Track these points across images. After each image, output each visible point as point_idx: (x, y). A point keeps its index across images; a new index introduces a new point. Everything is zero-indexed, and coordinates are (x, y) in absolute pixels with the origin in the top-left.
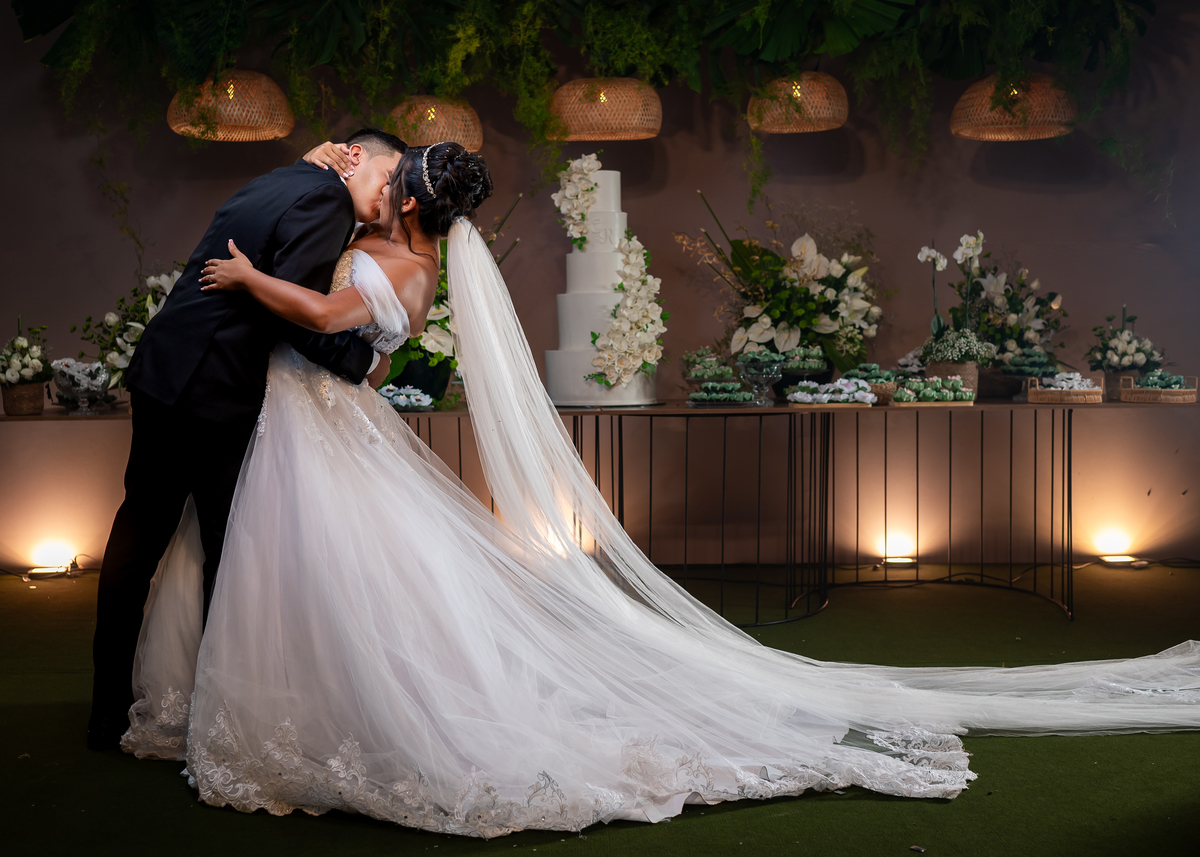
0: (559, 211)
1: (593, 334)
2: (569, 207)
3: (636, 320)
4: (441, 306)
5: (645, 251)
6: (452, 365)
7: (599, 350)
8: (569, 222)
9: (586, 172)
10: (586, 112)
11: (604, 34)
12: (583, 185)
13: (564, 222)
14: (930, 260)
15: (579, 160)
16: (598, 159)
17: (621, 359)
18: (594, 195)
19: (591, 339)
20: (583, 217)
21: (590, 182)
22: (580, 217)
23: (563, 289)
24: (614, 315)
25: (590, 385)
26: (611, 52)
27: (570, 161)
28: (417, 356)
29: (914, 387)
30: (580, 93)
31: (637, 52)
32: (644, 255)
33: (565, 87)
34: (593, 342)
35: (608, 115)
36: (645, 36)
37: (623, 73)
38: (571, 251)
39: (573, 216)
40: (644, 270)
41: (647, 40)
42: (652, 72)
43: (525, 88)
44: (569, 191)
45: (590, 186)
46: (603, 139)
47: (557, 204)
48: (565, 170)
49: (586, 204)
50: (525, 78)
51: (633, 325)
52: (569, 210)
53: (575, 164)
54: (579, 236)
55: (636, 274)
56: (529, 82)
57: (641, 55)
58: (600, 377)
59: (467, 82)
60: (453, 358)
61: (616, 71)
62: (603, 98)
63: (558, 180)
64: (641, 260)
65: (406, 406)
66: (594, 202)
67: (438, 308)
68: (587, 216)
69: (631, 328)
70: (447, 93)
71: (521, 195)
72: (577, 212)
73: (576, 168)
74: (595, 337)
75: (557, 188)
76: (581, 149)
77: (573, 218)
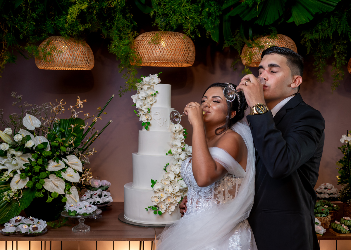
0: (135, 105)
1: (152, 181)
2: (141, 104)
3: (177, 173)
4: (60, 161)
5: (184, 130)
6: (63, 201)
7: (155, 192)
8: (141, 113)
9: (151, 84)
10: (153, 50)
11: (165, 5)
12: (150, 92)
13: (138, 112)
14: (347, 142)
15: (148, 77)
16: (159, 77)
17: (168, 197)
18: (156, 98)
19: (151, 184)
20: (149, 110)
21: (154, 90)
22: (147, 110)
23: (136, 150)
24: (165, 170)
25: (149, 213)
26: (168, 15)
27: (143, 77)
28: (40, 195)
29: (347, 224)
30: (149, 39)
31: (183, 16)
32: (184, 132)
33: (141, 35)
34: (152, 186)
35: (165, 52)
36: (188, 8)
37: (175, 28)
38: (141, 129)
39: (143, 109)
40: (183, 141)
41: (190, 10)
42: (192, 28)
43: (117, 34)
44: (142, 94)
45: (154, 92)
46: (162, 66)
47: (134, 101)
48: (140, 83)
49: (151, 103)
50: (117, 28)
51: (177, 176)
52: (141, 106)
53: (146, 79)
54: (146, 121)
55: (179, 145)
56: (120, 31)
57: (186, 18)
58: (156, 209)
59: (81, 28)
60: (64, 195)
61: (171, 26)
62: (163, 44)
63: (136, 88)
64: (182, 136)
65: (26, 233)
66: (156, 102)
67: (58, 162)
68: (152, 110)
69: (175, 177)
70: (68, 35)
71: (113, 96)
72: (145, 107)
73: (146, 81)
74: (153, 183)
75: (135, 92)
76: (149, 71)
77: (143, 111)
